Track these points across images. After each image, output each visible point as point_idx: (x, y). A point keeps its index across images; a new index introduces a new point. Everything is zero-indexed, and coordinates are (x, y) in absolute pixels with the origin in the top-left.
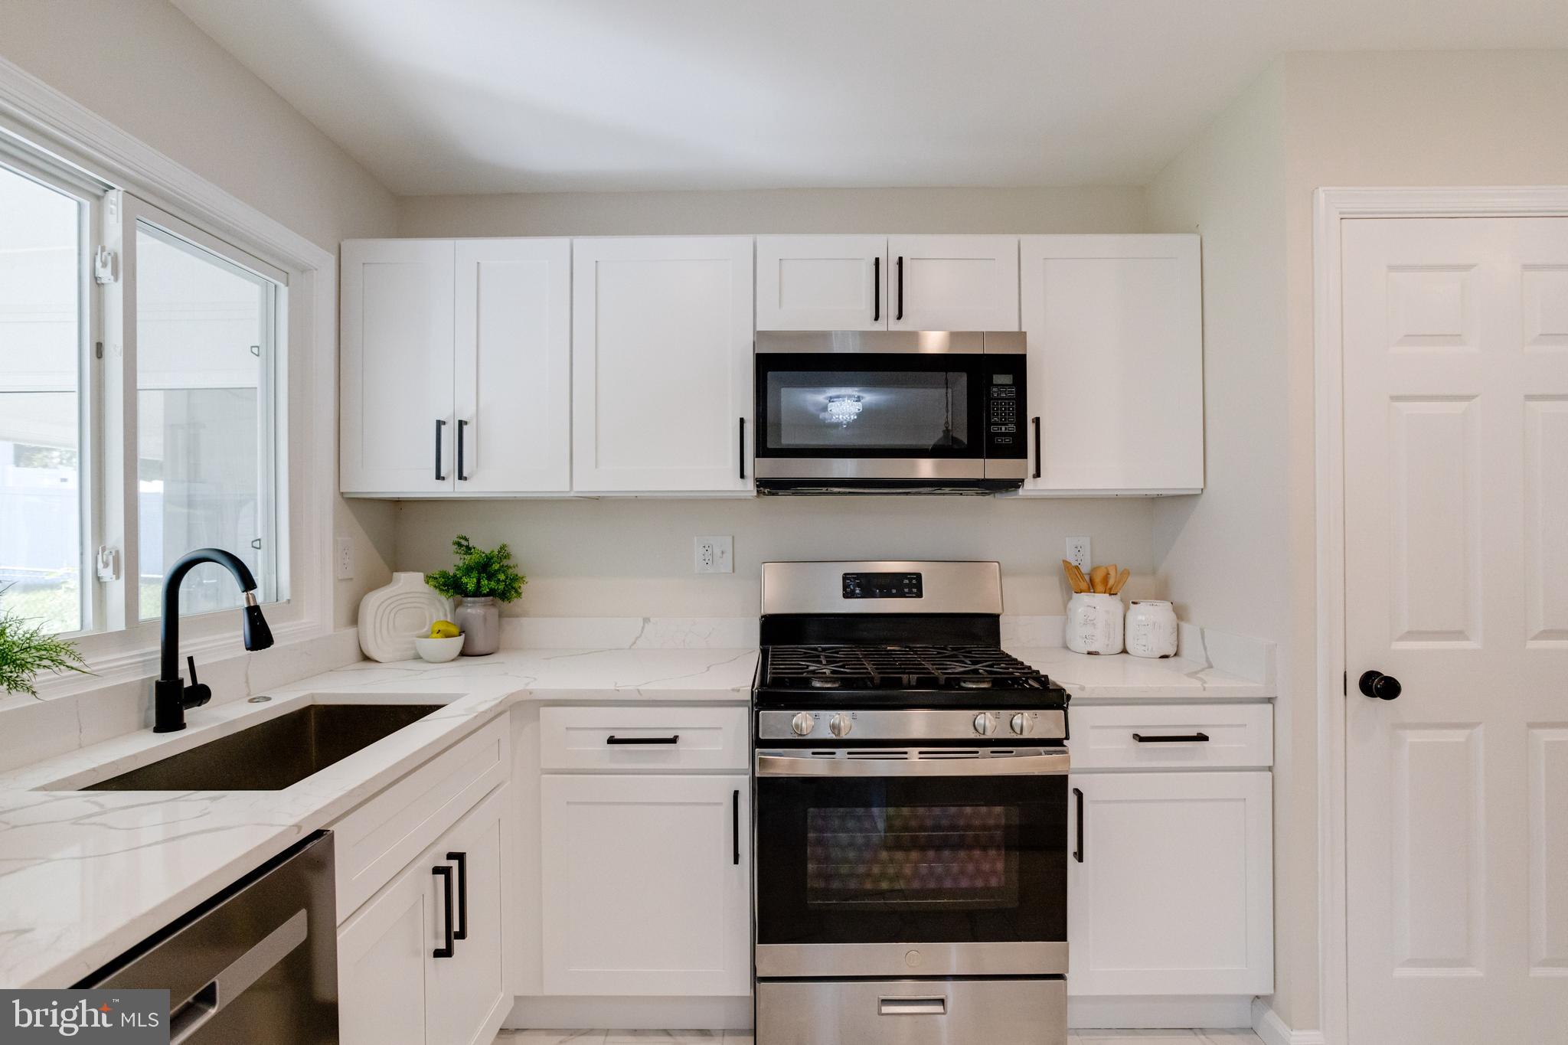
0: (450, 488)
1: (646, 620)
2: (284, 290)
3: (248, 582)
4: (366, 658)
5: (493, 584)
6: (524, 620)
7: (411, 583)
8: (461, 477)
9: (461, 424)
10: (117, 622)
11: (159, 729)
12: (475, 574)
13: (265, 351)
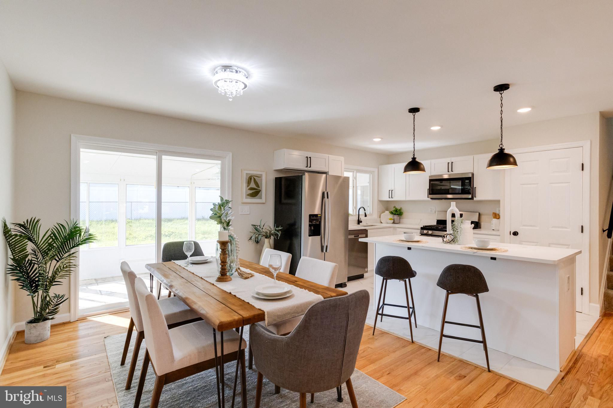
0: (391, 199)
1: (421, 220)
2: (371, 175)
3: (365, 210)
4: (381, 223)
5: (397, 213)
6: (404, 219)
7: (387, 212)
8: (392, 198)
9: (392, 190)
10: (355, 214)
11: (358, 224)
12: (395, 212)
13: (369, 183)
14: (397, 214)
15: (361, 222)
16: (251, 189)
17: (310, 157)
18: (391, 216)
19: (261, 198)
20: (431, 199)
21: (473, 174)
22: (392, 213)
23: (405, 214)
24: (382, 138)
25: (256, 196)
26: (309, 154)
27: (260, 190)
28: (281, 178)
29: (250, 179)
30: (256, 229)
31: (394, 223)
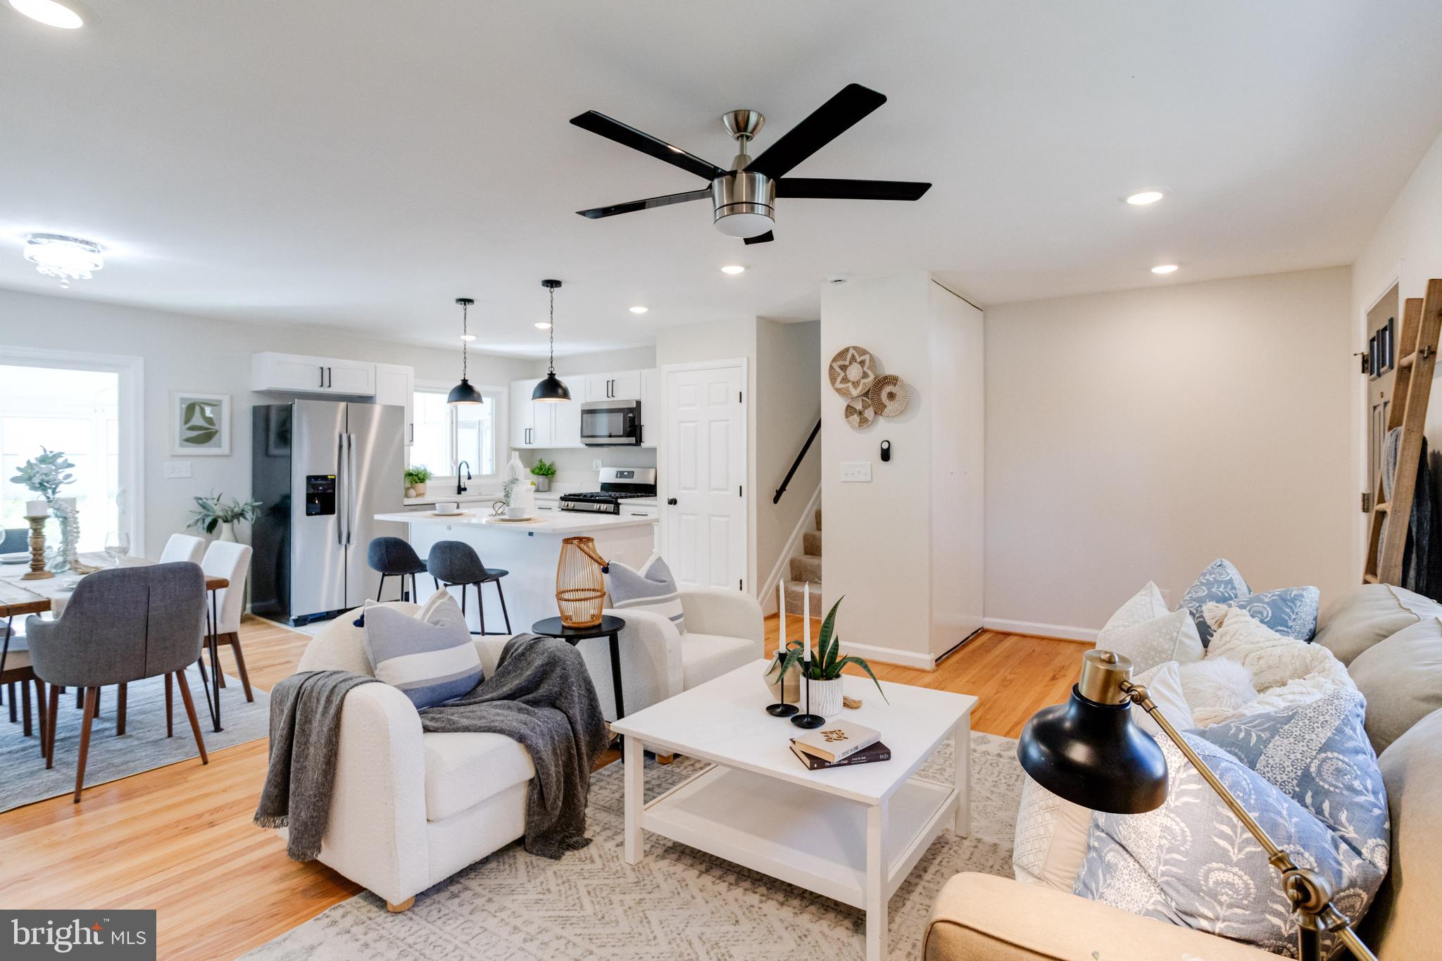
0: (528, 446)
2: (494, 399)
5: (545, 472)
8: (530, 443)
9: (530, 429)
10: (454, 475)
11: (458, 494)
12: (539, 469)
14: (543, 474)
15: (465, 489)
16: (193, 428)
17: (330, 369)
18: (535, 478)
19: (220, 446)
20: (586, 445)
21: (639, 403)
22: (533, 472)
23: (559, 475)
24: (477, 336)
25: (206, 442)
26: (326, 362)
27: (216, 432)
28: (268, 408)
29: (190, 409)
30: (204, 506)
31: (537, 490)
